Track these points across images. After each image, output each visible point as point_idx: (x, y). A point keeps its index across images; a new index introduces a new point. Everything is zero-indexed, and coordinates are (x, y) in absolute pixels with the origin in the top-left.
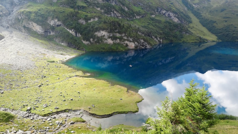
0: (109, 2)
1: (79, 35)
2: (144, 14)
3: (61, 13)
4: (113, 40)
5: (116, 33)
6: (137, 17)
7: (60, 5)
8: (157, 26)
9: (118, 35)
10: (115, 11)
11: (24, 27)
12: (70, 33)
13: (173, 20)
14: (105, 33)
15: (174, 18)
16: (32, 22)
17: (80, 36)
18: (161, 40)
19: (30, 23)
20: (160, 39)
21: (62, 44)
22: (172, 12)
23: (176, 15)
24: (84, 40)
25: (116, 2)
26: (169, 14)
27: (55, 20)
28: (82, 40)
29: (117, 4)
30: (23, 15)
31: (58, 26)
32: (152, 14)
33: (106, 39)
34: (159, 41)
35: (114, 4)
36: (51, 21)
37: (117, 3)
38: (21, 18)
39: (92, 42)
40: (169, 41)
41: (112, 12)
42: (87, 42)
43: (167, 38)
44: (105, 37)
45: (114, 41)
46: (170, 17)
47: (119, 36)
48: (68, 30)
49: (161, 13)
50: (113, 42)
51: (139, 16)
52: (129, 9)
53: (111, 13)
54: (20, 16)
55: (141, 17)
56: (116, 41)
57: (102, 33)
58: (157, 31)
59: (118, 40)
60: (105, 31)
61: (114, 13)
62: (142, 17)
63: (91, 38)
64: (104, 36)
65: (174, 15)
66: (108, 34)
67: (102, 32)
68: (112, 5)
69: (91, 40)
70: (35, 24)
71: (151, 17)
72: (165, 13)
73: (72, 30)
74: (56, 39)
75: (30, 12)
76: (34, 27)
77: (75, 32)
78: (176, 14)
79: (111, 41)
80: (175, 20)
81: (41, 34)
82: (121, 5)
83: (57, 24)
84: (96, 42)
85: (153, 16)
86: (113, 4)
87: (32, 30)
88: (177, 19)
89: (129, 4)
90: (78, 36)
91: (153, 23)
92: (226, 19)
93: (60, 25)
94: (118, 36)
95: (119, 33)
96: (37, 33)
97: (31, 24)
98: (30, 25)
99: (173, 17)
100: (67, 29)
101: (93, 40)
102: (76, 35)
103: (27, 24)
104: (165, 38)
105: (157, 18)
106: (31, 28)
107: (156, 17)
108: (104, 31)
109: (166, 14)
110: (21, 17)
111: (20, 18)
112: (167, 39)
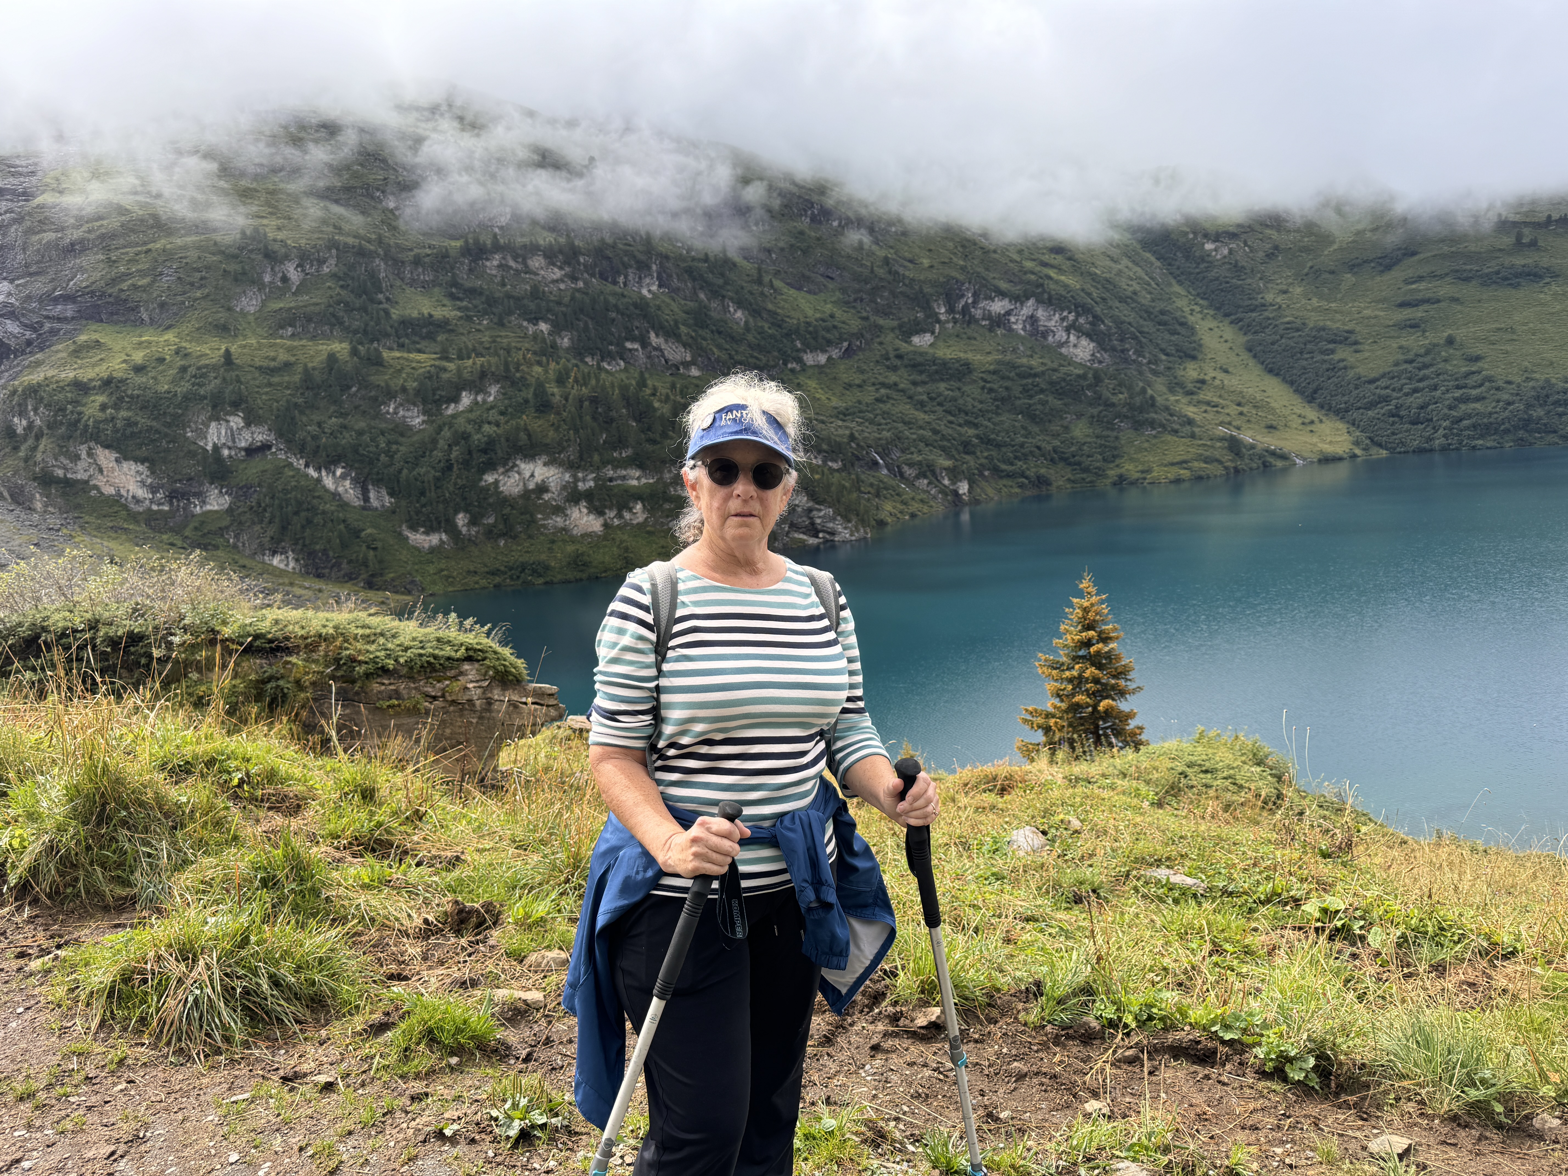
0: (615, 283)
1: (380, 499)
2: (860, 335)
3: (272, 371)
4: (600, 513)
5: (618, 464)
6: (809, 359)
7: (282, 327)
8: (940, 404)
9: (635, 479)
10: (652, 335)
11: (46, 480)
12: (327, 490)
13: (1064, 350)
14: (545, 469)
15: (1067, 342)
16: (92, 444)
17: (388, 501)
18: (963, 488)
19: (83, 451)
20: (954, 479)
21: (276, 561)
22: (1050, 299)
23: (1082, 320)
24: (413, 528)
25: (670, 276)
26: (1032, 319)
27: (231, 418)
28: (404, 527)
29: (677, 290)
30: (35, 410)
31: (251, 451)
32: (908, 331)
33: (559, 510)
34: (944, 491)
35: (654, 288)
36: (208, 427)
37: (675, 282)
38: (30, 427)
39: (464, 530)
40: (1021, 486)
41: (633, 339)
42: (434, 539)
43: (1004, 467)
44: (546, 497)
45: (611, 514)
46: (1045, 334)
47: (644, 481)
48: (312, 472)
49: (978, 313)
50: (601, 521)
51: (824, 351)
52: (755, 312)
53: (629, 345)
54: (22, 414)
55: (835, 353)
56: (627, 515)
57: (527, 475)
58: (935, 432)
59: (639, 506)
60: (545, 458)
61: (645, 344)
62: (848, 353)
63: (456, 512)
64: (542, 488)
65: (1063, 319)
66: (567, 477)
67: (527, 468)
68: (643, 298)
69: (461, 520)
70: (106, 457)
71: (904, 347)
72: (1009, 313)
73: (339, 472)
74: (237, 536)
75: (81, 387)
76: (101, 471)
77: (355, 481)
78: (1078, 315)
79: (592, 517)
80: (1078, 351)
81: (150, 509)
82: (702, 296)
83: (243, 444)
84: (490, 534)
85: (923, 341)
86: (645, 292)
87: (93, 493)
88: (1084, 342)
89: (759, 282)
90: (375, 503)
91: (915, 383)
92: (1418, 313)
93: (265, 447)
94: (635, 483)
95: (641, 466)
96: (125, 507)
97: (84, 455)
98: (81, 465)
99: (1061, 335)
100: (307, 465)
101: (473, 522)
102: (366, 499)
103: (62, 459)
104: (996, 470)
105: (948, 352)
106: (86, 482)
107: (940, 343)
108: (540, 463)
109: (1013, 319)
110: (24, 422)
111: (20, 424)
112: (1009, 476)
